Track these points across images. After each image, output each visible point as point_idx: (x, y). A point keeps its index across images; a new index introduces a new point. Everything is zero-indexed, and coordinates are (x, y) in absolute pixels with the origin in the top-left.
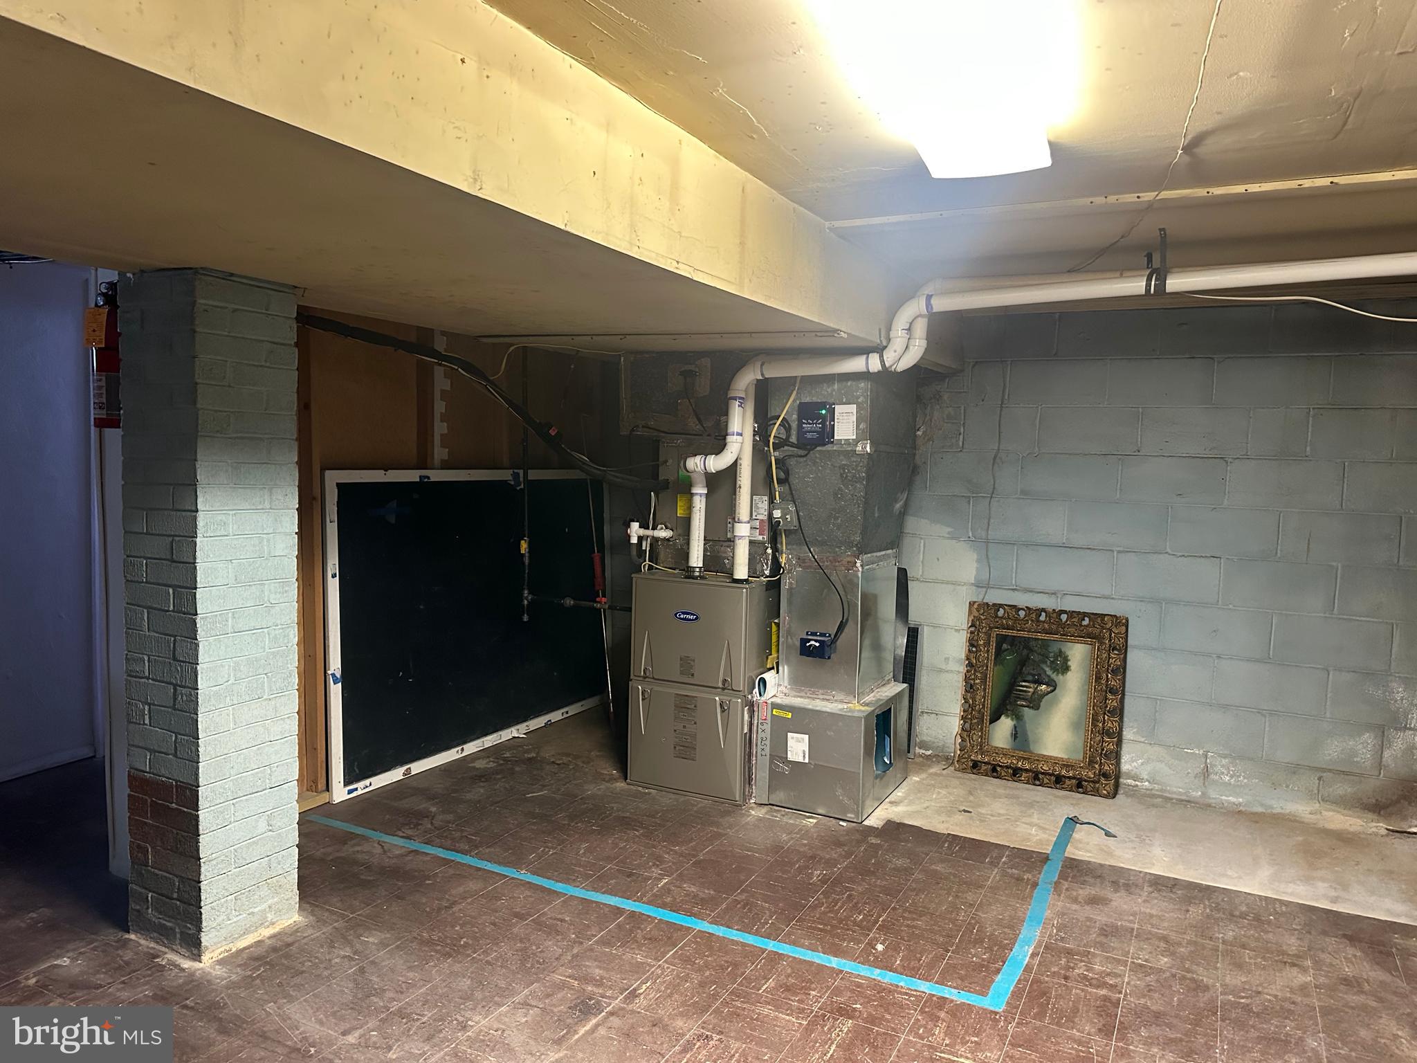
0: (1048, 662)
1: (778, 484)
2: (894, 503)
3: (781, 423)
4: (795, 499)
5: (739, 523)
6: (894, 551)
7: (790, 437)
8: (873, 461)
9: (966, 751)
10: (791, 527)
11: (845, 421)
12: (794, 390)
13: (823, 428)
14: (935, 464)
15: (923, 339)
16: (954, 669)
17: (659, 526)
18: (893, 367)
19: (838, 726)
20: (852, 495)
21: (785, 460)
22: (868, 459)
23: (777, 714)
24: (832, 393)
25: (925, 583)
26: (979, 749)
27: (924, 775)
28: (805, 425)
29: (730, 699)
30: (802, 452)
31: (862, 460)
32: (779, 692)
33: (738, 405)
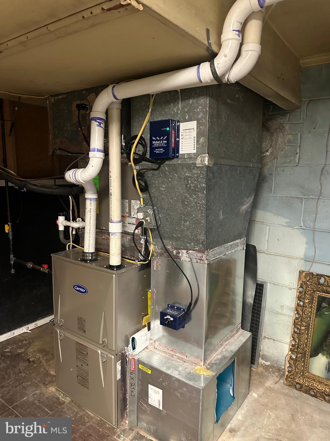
1: (141, 192)
2: (240, 206)
3: (140, 142)
4: (154, 204)
5: (111, 222)
6: (242, 239)
7: (147, 154)
8: (213, 173)
9: (292, 373)
10: (151, 227)
11: (187, 137)
12: (149, 111)
13: (168, 144)
14: (278, 175)
15: (258, 43)
16: (287, 314)
17: (78, 219)
18: (226, 77)
19: (183, 390)
20: (196, 203)
21: (144, 173)
22: (207, 171)
23: (141, 368)
24: (177, 112)
25: (269, 255)
26: (302, 375)
27: (262, 391)
28: (154, 142)
29: (107, 354)
30: (155, 166)
31: (202, 172)
32: (150, 344)
33: (97, 124)
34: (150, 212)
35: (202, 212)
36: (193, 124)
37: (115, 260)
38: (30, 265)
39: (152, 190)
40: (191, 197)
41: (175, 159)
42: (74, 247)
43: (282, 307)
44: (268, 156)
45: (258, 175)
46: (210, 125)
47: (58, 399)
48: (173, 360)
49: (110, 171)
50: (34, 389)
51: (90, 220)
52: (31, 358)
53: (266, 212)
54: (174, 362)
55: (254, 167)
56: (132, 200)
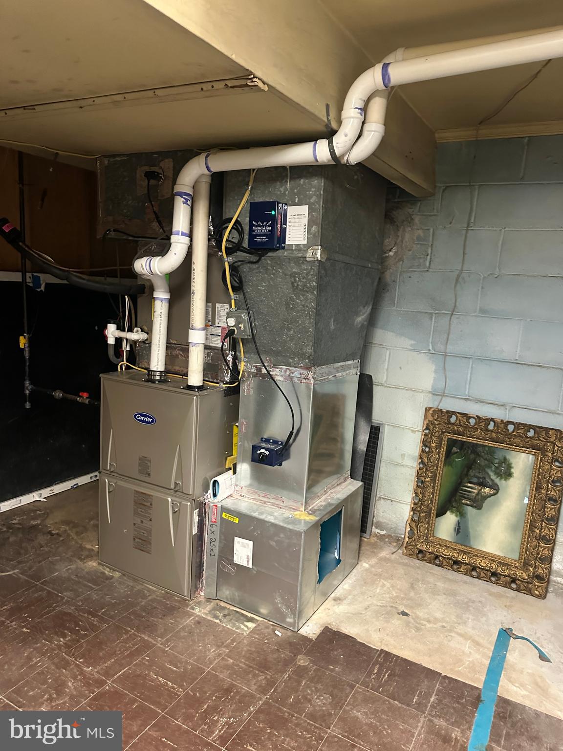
0: (493, 468)
1: (233, 291)
2: (355, 317)
3: (235, 226)
4: (250, 308)
5: (192, 329)
6: (356, 361)
7: (243, 242)
8: (325, 270)
9: (413, 539)
10: (245, 336)
11: (296, 224)
12: (248, 189)
13: (273, 231)
14: (403, 282)
15: (381, 124)
16: (409, 465)
17: (136, 329)
18: (346, 158)
19: (279, 537)
20: (303, 306)
21: (239, 266)
22: (319, 267)
23: (226, 518)
24: (284, 193)
25: (388, 388)
26: (425, 540)
27: (374, 561)
28: (255, 228)
29: (180, 501)
30: (254, 258)
31: (313, 268)
32: (235, 492)
33: (183, 202)
34: (244, 316)
35: (310, 318)
36: (305, 209)
37: (195, 378)
38: (59, 394)
39: (248, 289)
40: (299, 298)
41: (281, 251)
42: (128, 368)
43: (403, 455)
44: (391, 257)
45: (377, 280)
46: (324, 211)
47: (103, 573)
48: (265, 507)
49: (193, 262)
50: (67, 564)
51: (160, 327)
52: (53, 530)
53: (386, 332)
54: (267, 508)
55: (373, 269)
56: (217, 304)
